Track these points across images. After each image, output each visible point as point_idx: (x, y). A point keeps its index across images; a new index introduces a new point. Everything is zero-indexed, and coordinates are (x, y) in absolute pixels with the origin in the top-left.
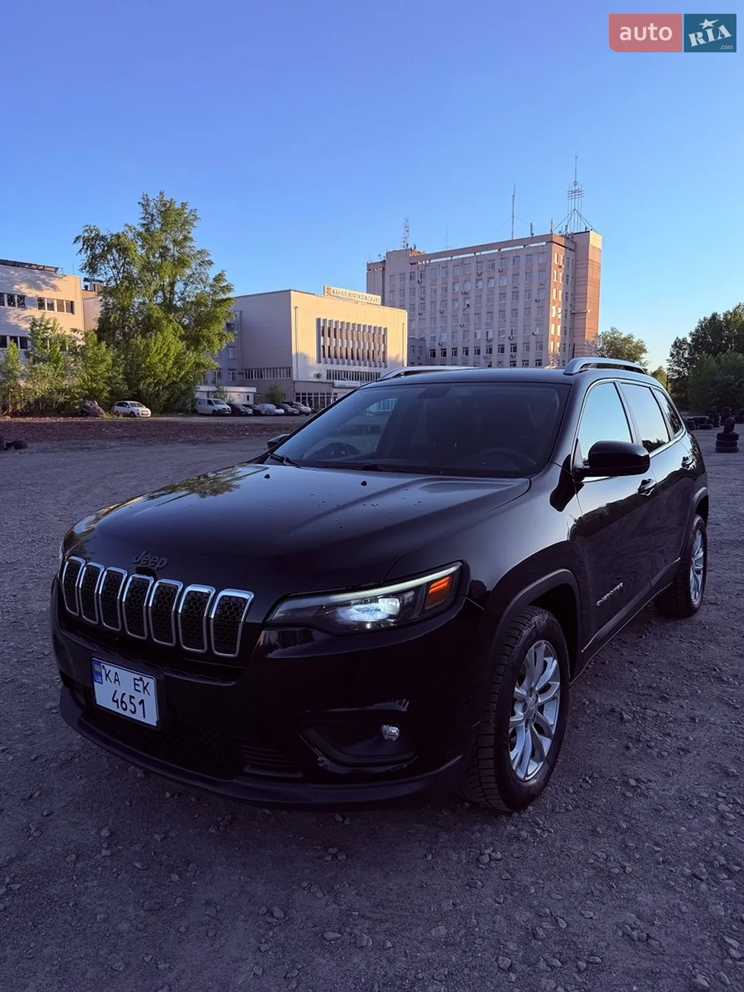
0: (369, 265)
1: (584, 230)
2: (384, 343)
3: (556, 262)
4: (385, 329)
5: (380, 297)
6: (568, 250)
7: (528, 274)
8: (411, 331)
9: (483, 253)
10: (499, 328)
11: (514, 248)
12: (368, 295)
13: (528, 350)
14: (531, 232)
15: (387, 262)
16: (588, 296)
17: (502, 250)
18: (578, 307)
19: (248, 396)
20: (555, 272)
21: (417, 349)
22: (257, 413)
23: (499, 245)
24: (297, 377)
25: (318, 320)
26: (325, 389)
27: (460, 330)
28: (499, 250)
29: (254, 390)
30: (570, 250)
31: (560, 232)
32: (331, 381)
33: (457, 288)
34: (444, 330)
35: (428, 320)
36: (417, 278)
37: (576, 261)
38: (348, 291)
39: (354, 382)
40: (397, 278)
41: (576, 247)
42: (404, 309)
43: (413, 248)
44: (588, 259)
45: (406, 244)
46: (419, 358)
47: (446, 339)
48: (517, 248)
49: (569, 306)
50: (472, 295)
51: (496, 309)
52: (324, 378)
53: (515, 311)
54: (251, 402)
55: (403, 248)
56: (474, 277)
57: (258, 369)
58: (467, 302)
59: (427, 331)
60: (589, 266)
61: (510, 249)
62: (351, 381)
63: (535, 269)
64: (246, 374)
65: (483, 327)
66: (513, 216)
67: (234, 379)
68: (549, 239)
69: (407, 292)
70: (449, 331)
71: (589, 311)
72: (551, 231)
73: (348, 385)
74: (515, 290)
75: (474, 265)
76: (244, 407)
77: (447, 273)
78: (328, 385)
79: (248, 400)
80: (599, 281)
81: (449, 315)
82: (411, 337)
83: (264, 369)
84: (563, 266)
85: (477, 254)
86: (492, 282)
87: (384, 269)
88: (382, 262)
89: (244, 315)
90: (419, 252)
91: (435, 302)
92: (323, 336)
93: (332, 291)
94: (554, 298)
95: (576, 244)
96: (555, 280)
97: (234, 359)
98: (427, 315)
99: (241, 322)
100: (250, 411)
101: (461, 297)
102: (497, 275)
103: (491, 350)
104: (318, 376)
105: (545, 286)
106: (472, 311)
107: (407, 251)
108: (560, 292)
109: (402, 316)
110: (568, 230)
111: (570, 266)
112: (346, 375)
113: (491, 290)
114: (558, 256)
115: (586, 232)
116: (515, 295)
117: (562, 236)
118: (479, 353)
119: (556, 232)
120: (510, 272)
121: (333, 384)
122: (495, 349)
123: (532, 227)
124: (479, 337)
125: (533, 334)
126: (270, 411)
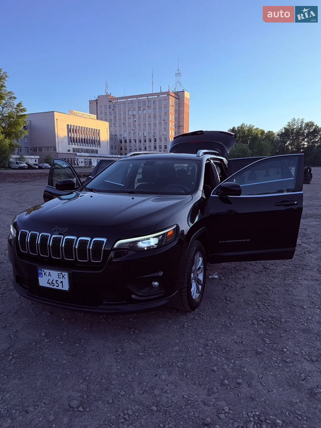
0: (90, 101)
1: (182, 91)
2: (99, 136)
3: (171, 104)
4: (99, 130)
5: (96, 116)
6: (176, 99)
7: (160, 108)
8: (110, 132)
9: (140, 98)
10: (149, 131)
11: (153, 97)
12: (90, 115)
13: (161, 141)
14: (161, 90)
15: (98, 100)
16: (184, 119)
17: (149, 97)
18: (181, 123)
19: (36, 160)
20: (171, 108)
21: (113, 140)
22: (40, 168)
23: (147, 95)
24: (59, 151)
25: (68, 125)
26: (72, 157)
27: (132, 132)
28: (147, 97)
29: (38, 157)
30: (177, 98)
31: (173, 91)
32: (75, 153)
33: (130, 113)
34: (125, 131)
35: (118, 127)
36: (112, 108)
37: (179, 104)
38: (81, 113)
39: (86, 154)
40: (103, 107)
41: (179, 98)
42: (107, 121)
43: (110, 95)
44: (184, 103)
45: (106, 93)
46: (115, 143)
47: (126, 135)
48: (155, 97)
49: (177, 123)
50: (137, 116)
51: (147, 123)
52: (71, 152)
53: (155, 124)
54: (37, 163)
55: (105, 94)
56: (137, 109)
57: (39, 147)
58: (135, 119)
59: (118, 132)
60: (185, 106)
61: (152, 97)
62: (84, 153)
63: (163, 106)
64: (34, 149)
65: (142, 130)
66: (153, 83)
67: (28, 152)
68: (168, 94)
69: (108, 114)
70: (127, 131)
71: (185, 125)
72: (169, 90)
73: (83, 155)
74: (155, 115)
75: (137, 103)
76: (34, 165)
77: (125, 106)
78: (74, 155)
79: (36, 162)
80: (189, 112)
81: (127, 124)
82: (111, 134)
83: (42, 147)
84: (174, 106)
85: (138, 99)
86: (145, 111)
87: (97, 103)
88: (96, 100)
89: (32, 122)
90: (112, 97)
91: (121, 119)
92: (70, 132)
93: (73, 112)
94: (171, 119)
95: (179, 96)
96: (171, 111)
97: (27, 143)
98: (117, 124)
99: (30, 125)
100: (37, 167)
101: (132, 117)
102: (147, 108)
103: (146, 141)
104: (69, 151)
105: (167, 114)
106: (137, 123)
107: (107, 96)
108: (173, 117)
109: (106, 124)
110: (176, 90)
111: (177, 105)
112: (82, 151)
113: (145, 115)
114: (172, 101)
115: (183, 91)
116: (155, 117)
117: (173, 92)
118: (141, 142)
119: (171, 91)
120: (152, 107)
121: (76, 154)
122: (147, 141)
123: (161, 88)
124: (140, 135)
125: (163, 134)
126: (46, 167)
